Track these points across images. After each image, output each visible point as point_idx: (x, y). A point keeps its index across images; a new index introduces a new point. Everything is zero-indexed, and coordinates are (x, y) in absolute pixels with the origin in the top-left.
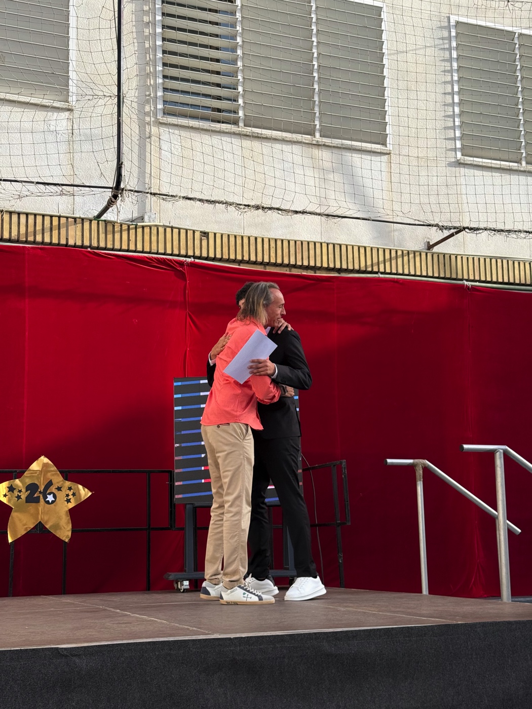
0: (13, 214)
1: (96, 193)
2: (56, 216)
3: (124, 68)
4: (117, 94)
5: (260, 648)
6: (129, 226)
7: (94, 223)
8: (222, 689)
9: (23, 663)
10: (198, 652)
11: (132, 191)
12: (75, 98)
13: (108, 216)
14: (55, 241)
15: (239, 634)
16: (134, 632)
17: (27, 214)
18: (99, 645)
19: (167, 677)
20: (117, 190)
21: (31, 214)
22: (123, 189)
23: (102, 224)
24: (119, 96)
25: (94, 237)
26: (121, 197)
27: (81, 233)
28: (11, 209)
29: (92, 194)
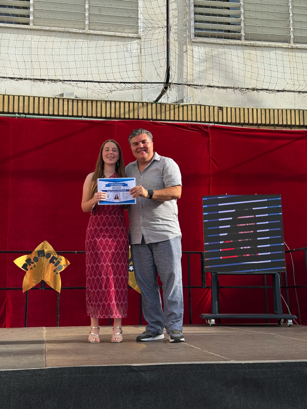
0: (107, 102)
1: (154, 86)
2: (132, 102)
3: (170, 9)
4: (166, 26)
6: (174, 106)
7: (154, 105)
9: (110, 375)
10: (220, 372)
11: (176, 84)
12: (142, 30)
13: (162, 100)
14: (131, 117)
15: (248, 361)
17: (115, 102)
20: (167, 84)
21: (118, 101)
22: (171, 83)
23: (159, 105)
24: (167, 27)
25: (154, 113)
26: (169, 88)
27: (146, 112)
28: (106, 99)
29: (152, 88)
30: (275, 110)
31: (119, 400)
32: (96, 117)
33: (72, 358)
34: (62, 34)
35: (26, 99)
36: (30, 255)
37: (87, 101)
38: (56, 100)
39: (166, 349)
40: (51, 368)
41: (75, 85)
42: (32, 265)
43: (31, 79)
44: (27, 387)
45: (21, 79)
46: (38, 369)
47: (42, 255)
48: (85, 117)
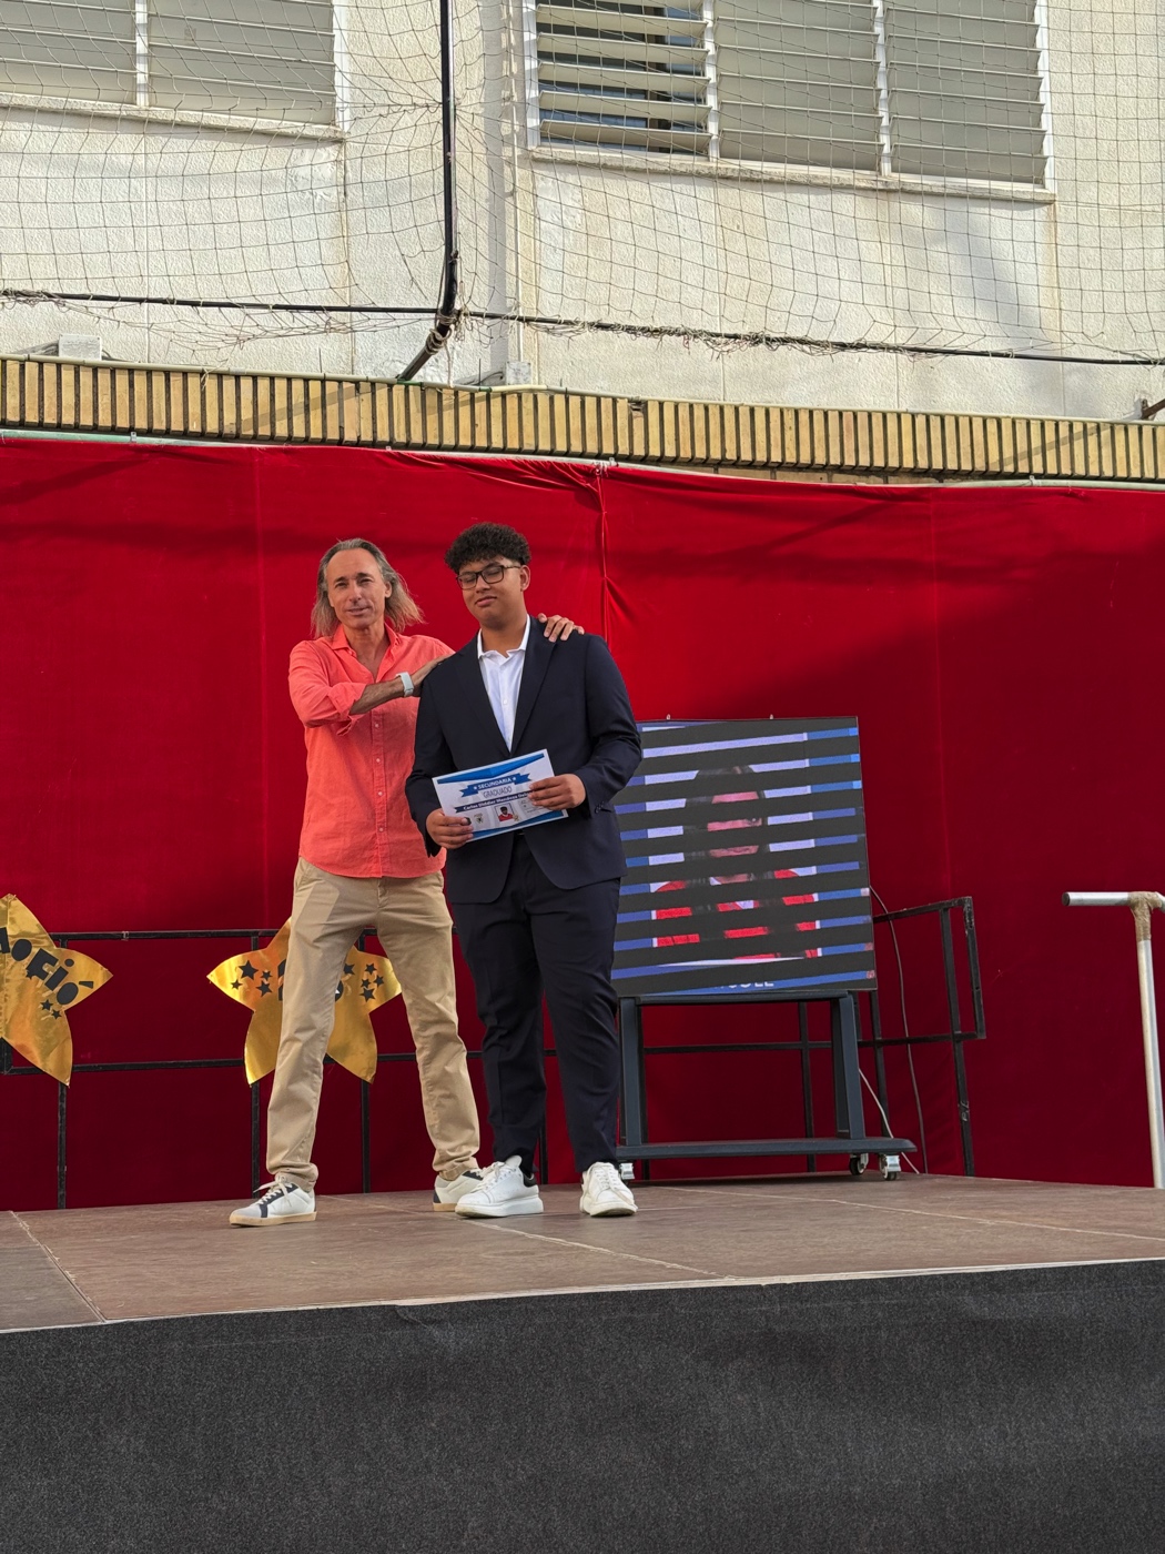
0: (224, 377)
1: (399, 323)
2: (315, 379)
3: (457, 40)
4: (441, 101)
5: (825, 1307)
6: (472, 395)
7: (398, 391)
8: (746, 1396)
9: (323, 1338)
10: (691, 1315)
11: (481, 315)
12: (347, 115)
13: (428, 374)
14: (316, 434)
15: (779, 1278)
16: (546, 1272)
17: (255, 377)
18: (480, 1301)
19: (627, 1369)
20: (447, 315)
21: (264, 376)
22: (460, 311)
23: (414, 393)
24: (445, 104)
25: (398, 420)
26: (455, 329)
27: (371, 415)
28: (220, 368)
29: (392, 327)
30: (830, 413)
31: (355, 1420)
32: (185, 434)
37: (149, 372)
38: (31, 369)
39: (491, 1257)
40: (122, 1324)
41: (104, 313)
44: (43, 1390)
46: (77, 1328)
48: (140, 433)
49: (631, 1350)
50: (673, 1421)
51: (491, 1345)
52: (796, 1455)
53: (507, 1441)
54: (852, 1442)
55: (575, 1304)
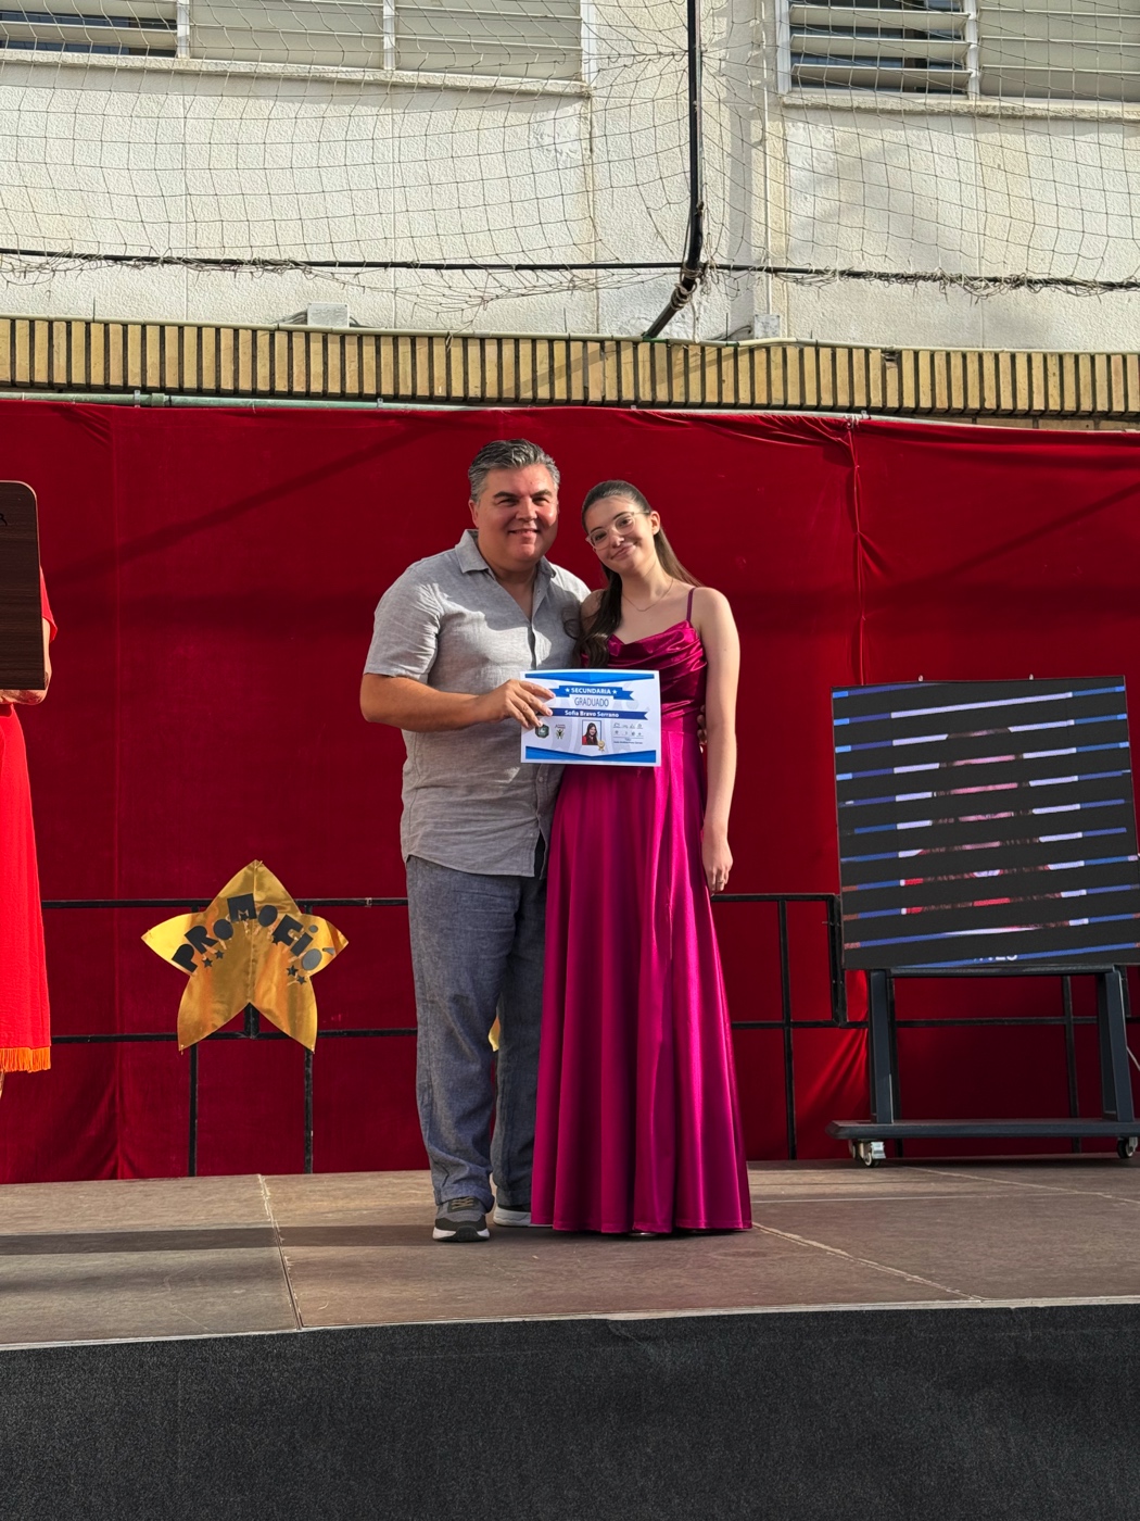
0: (470, 341)
1: (644, 278)
2: (560, 339)
4: (687, 49)
5: (1083, 1335)
6: (719, 350)
7: (644, 349)
8: (995, 1429)
9: (529, 1352)
10: (931, 1339)
11: (727, 267)
12: (594, 66)
13: (673, 330)
14: (560, 394)
15: (1030, 1300)
16: (775, 1282)
17: (499, 340)
18: (698, 1317)
19: (861, 1396)
20: (693, 270)
21: (508, 337)
22: (705, 265)
23: (661, 350)
24: (692, 52)
25: (644, 379)
26: (701, 283)
27: (616, 374)
28: (465, 331)
29: (636, 283)
30: (1097, 357)
31: (565, 1443)
32: (431, 399)
33: (385, 1292)
34: (298, 89)
35: (171, 333)
36: (202, 914)
37: (396, 338)
38: (281, 339)
39: (720, 1257)
40: (319, 1332)
41: (350, 279)
42: (212, 950)
43: (187, 262)
44: (237, 1400)
45: (152, 260)
46: (272, 1335)
47: (247, 912)
48: (387, 399)
49: (865, 1375)
50: (913, 1454)
51: (711, 1366)
52: (1052, 1495)
53: (730, 1471)
54: (1115, 1482)
55: (802, 1324)
